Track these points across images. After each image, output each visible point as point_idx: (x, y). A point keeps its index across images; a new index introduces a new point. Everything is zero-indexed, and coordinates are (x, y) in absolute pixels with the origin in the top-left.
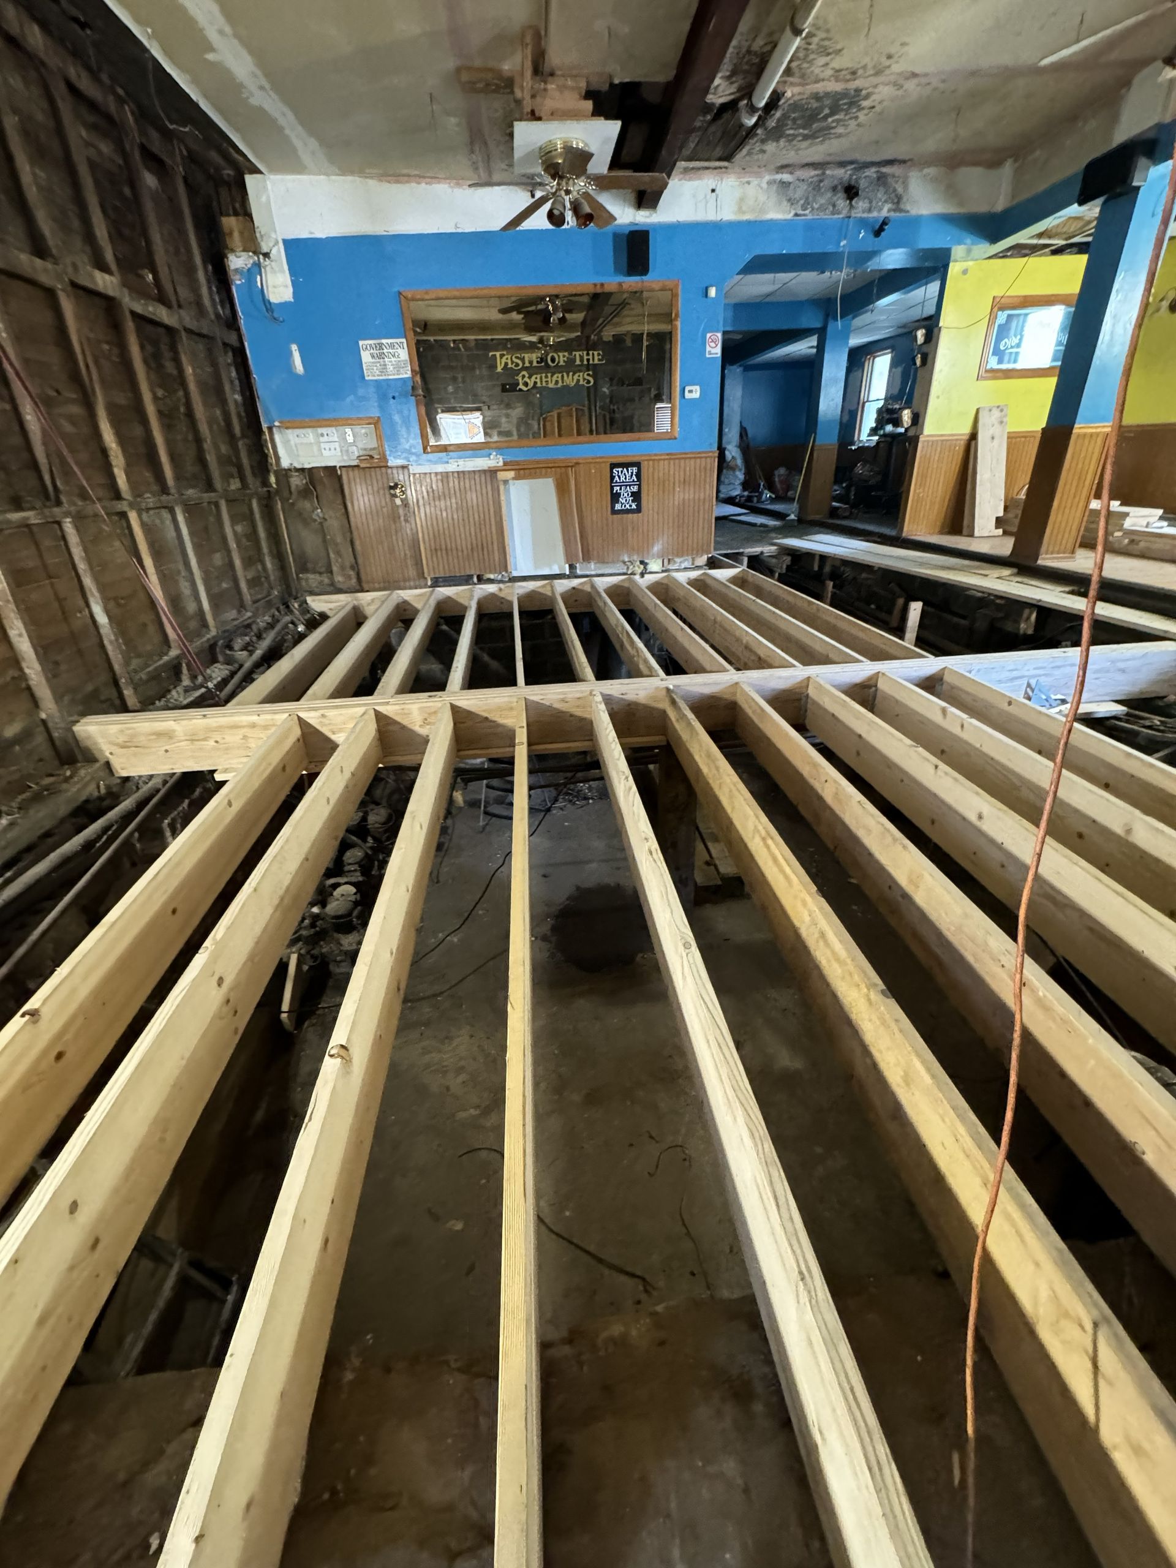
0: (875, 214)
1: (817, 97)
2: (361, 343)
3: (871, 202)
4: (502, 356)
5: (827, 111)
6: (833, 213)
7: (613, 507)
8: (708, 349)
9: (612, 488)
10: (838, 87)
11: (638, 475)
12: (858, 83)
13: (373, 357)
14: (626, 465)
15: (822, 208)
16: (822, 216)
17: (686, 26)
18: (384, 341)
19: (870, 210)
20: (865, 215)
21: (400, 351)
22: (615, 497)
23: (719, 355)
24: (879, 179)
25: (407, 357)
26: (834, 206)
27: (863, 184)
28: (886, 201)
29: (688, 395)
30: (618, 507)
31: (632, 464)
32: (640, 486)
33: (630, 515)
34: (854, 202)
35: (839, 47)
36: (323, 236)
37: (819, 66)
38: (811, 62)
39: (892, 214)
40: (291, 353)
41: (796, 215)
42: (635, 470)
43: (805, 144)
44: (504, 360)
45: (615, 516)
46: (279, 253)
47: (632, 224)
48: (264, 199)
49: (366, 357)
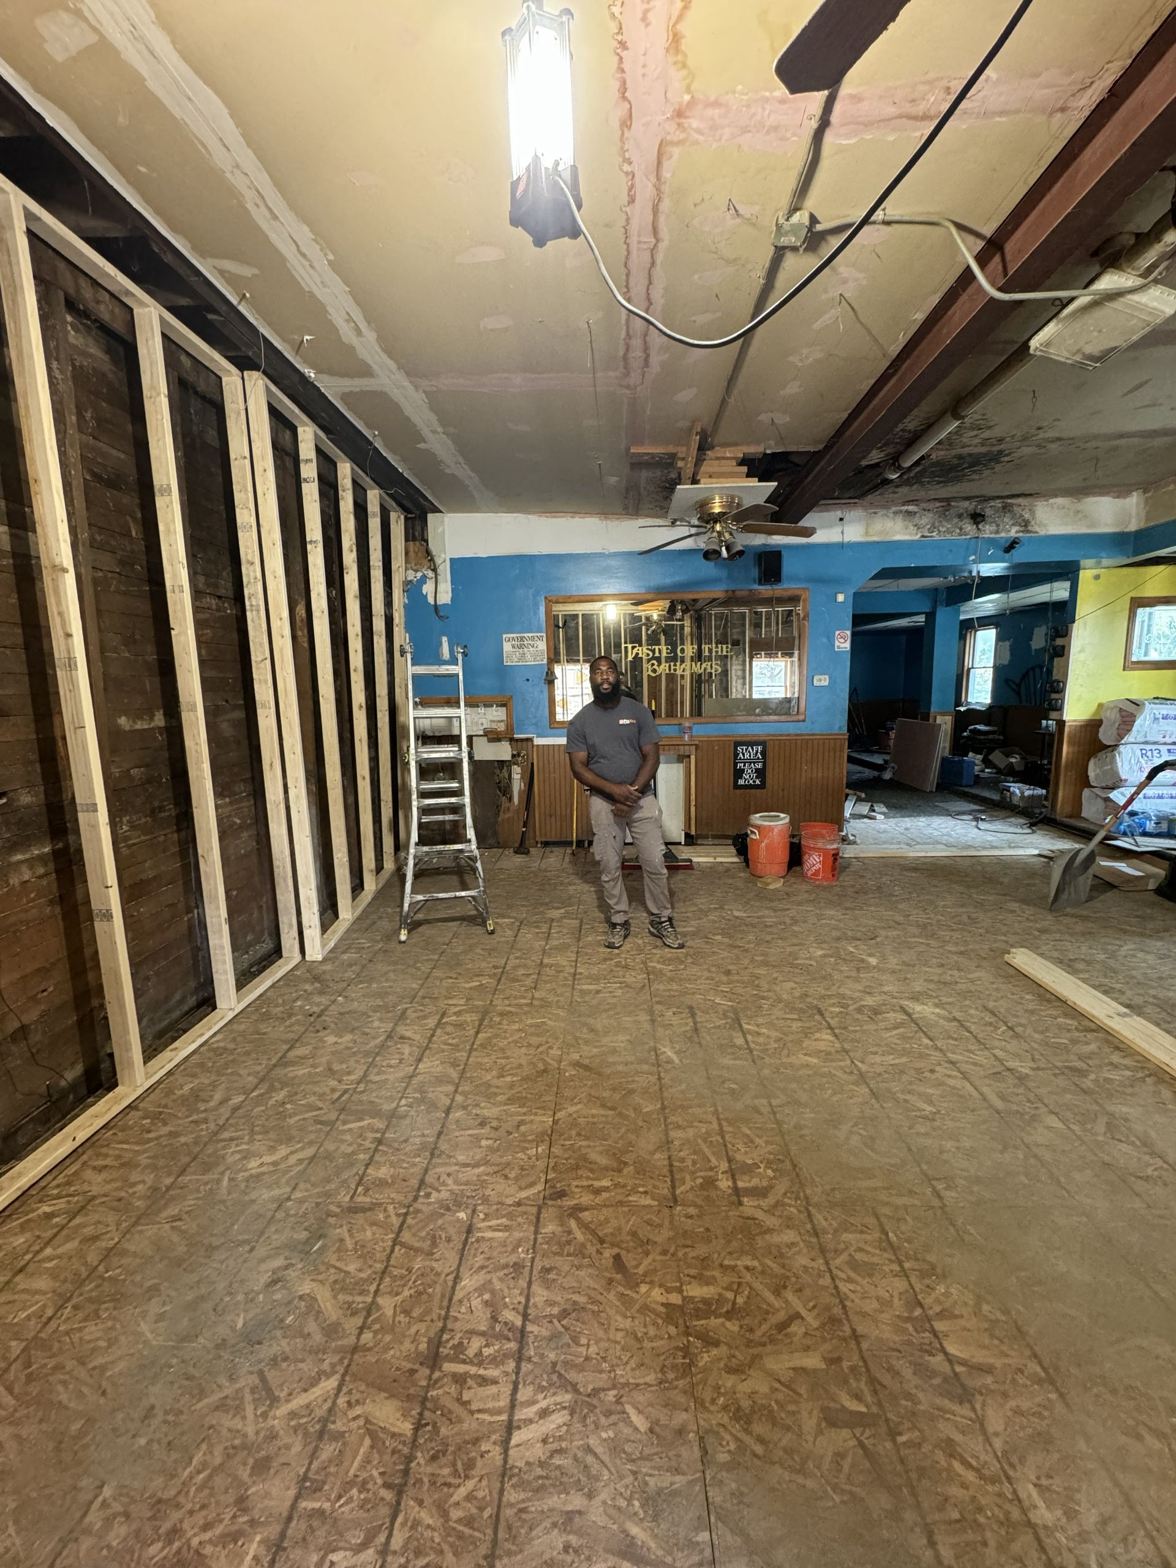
0: (1003, 535)
1: (960, 457)
2: (504, 636)
3: (998, 526)
4: (633, 648)
5: (966, 465)
6: (960, 535)
7: (736, 782)
8: (837, 643)
9: (735, 764)
10: (984, 450)
11: (763, 753)
12: (1002, 447)
13: (513, 647)
14: (751, 744)
15: (948, 531)
16: (949, 537)
17: (845, 415)
18: (526, 635)
19: (997, 532)
20: (993, 536)
21: (539, 643)
22: (739, 773)
23: (849, 649)
24: (1004, 508)
25: (545, 648)
26: (961, 529)
27: (988, 512)
28: (1013, 525)
29: (816, 683)
30: (741, 782)
31: (757, 743)
32: (764, 764)
33: (753, 791)
34: (980, 526)
35: (992, 423)
36: (485, 556)
37: (967, 437)
38: (961, 435)
39: (1021, 534)
40: (441, 644)
41: (923, 536)
42: (760, 748)
43: (937, 487)
44: (635, 651)
45: (738, 791)
46: (445, 570)
47: (764, 545)
48: (440, 530)
49: (507, 647)
